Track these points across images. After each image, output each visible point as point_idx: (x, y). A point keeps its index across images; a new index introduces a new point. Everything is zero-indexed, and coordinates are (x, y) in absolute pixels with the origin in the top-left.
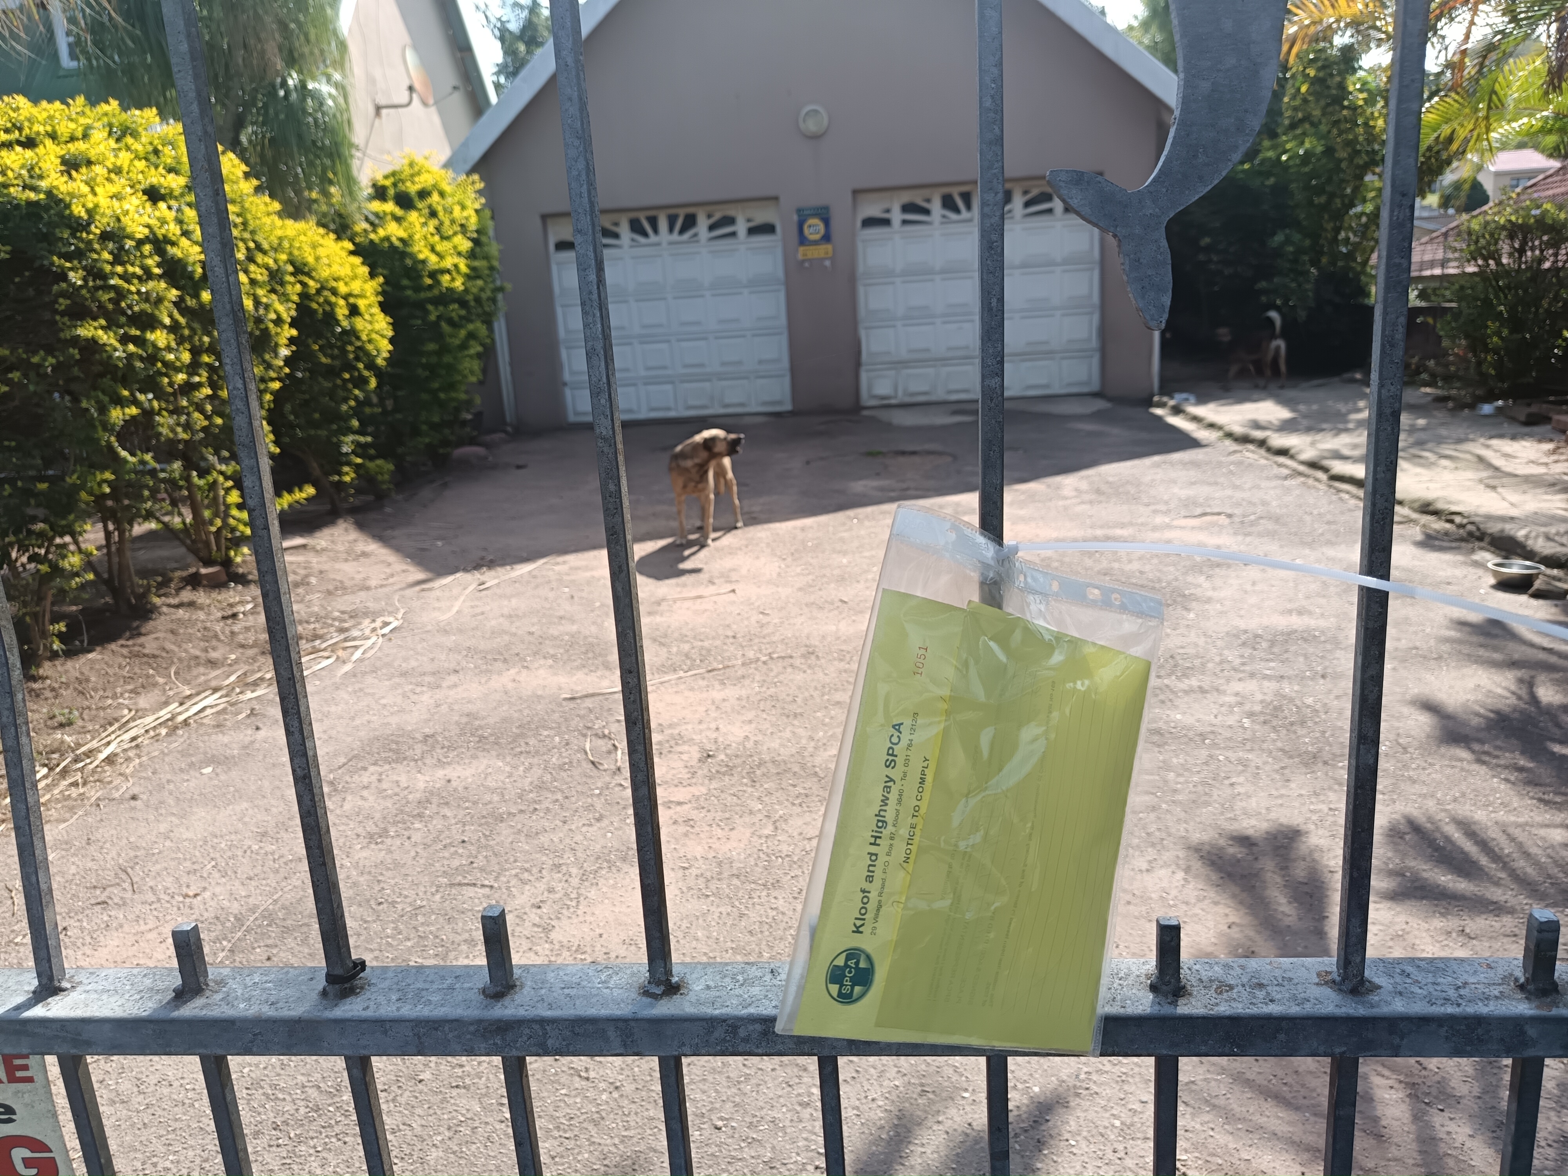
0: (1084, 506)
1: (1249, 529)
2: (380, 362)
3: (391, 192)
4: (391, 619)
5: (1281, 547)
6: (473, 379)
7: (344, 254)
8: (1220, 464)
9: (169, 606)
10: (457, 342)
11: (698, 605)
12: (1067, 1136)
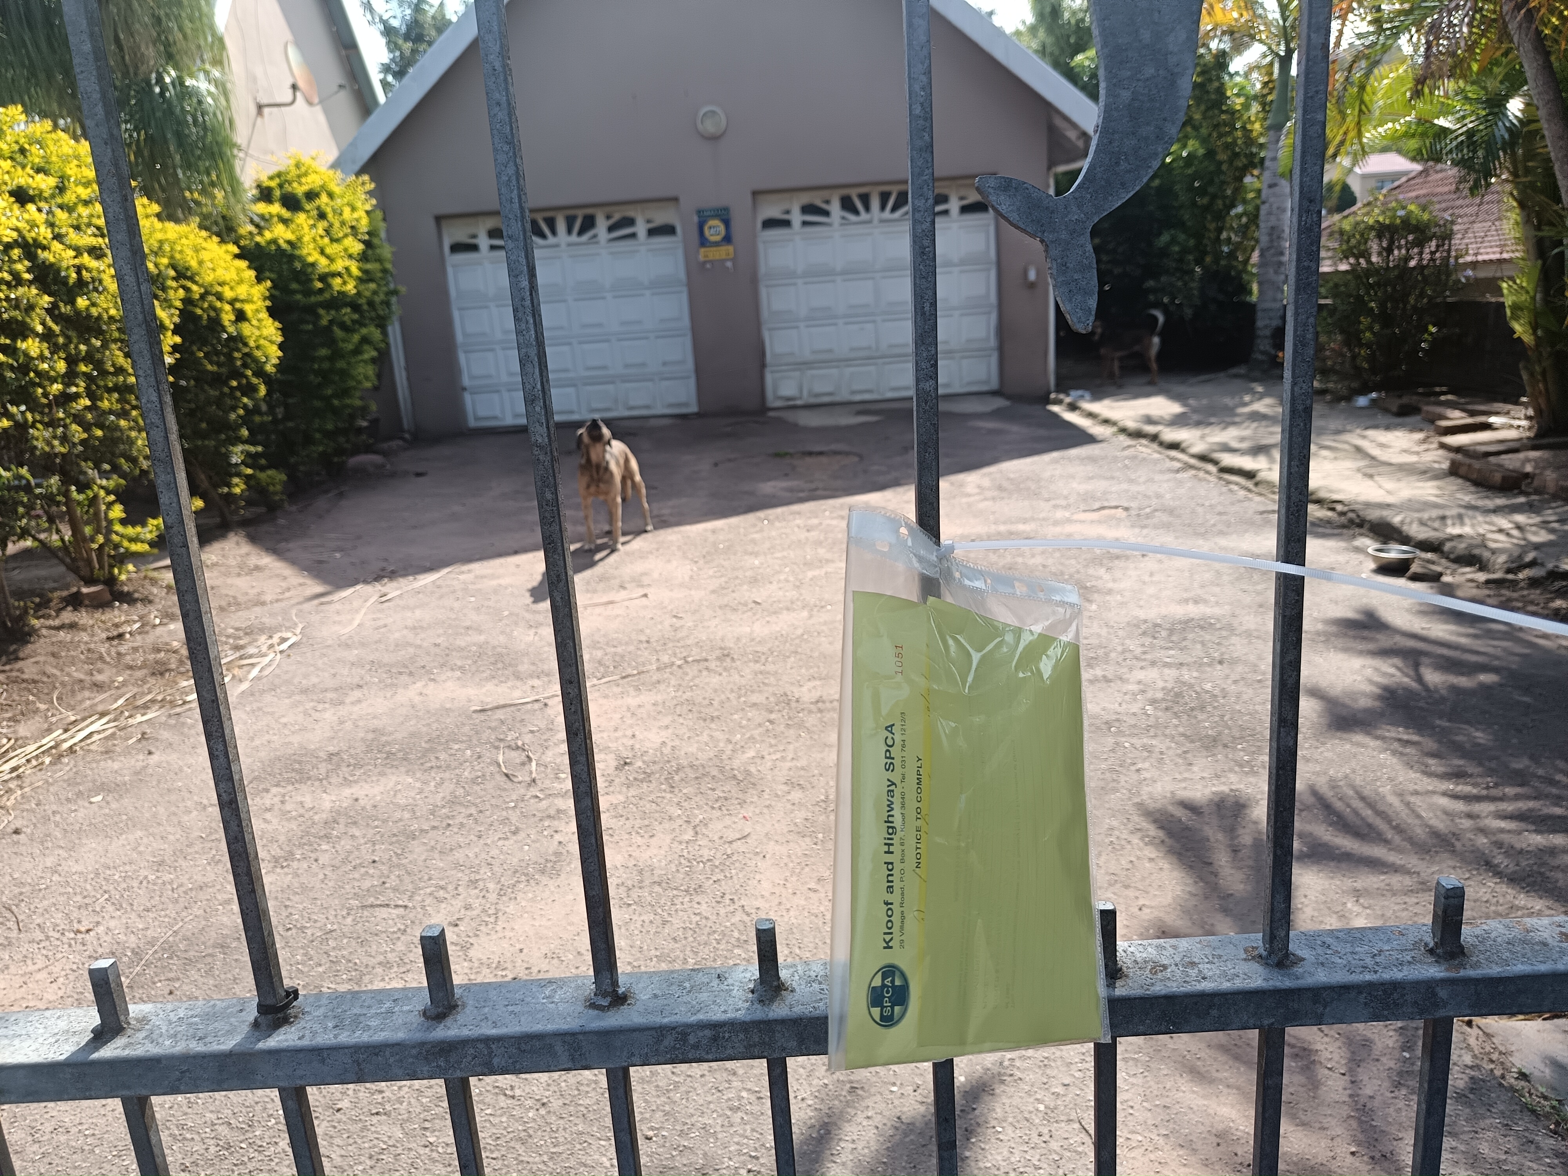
0: (986, 503)
1: (1146, 522)
2: (269, 368)
3: (277, 193)
4: (289, 635)
5: (1177, 538)
6: (368, 385)
7: (229, 258)
8: (1115, 459)
9: (51, 628)
10: (350, 347)
11: (610, 611)
12: (993, 1123)
